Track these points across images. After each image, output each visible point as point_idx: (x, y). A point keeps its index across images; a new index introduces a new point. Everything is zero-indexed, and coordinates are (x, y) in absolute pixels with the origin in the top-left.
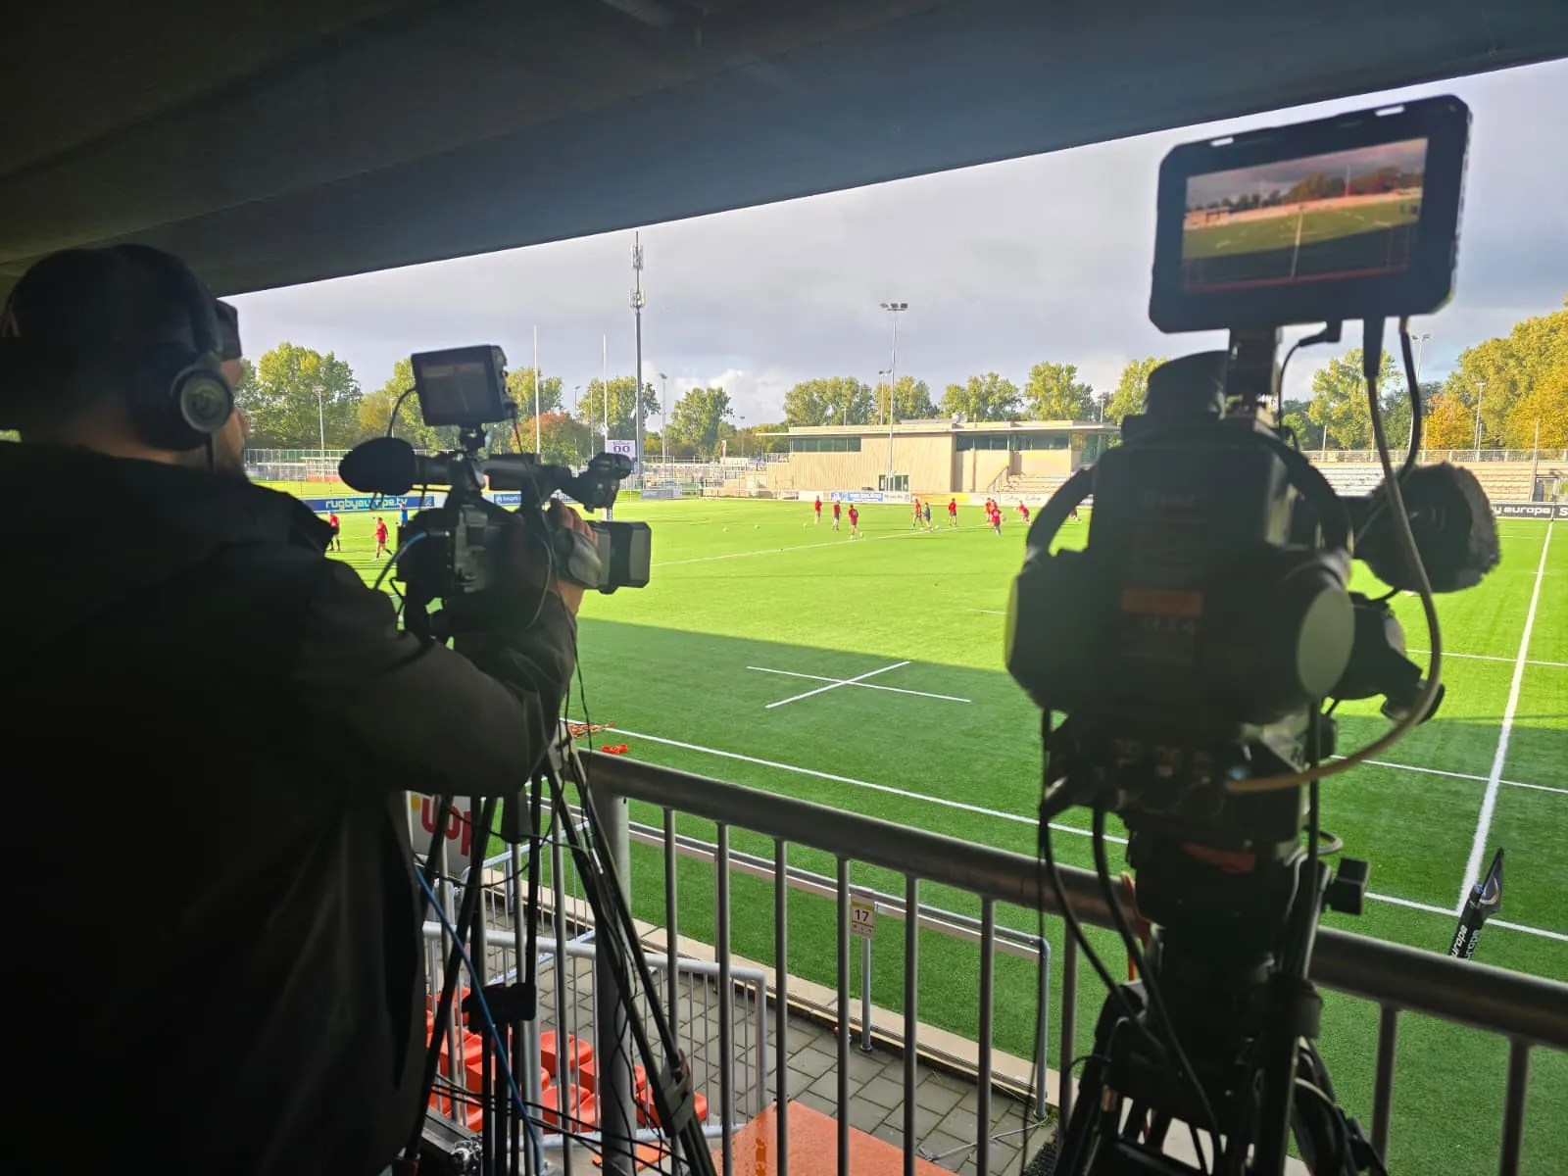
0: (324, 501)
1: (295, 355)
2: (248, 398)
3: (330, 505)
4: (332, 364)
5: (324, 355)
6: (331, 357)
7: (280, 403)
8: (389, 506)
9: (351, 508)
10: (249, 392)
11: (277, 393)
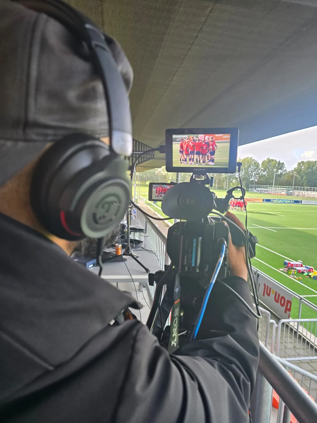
0: (270, 200)
1: (270, 161)
2: (257, 172)
3: (272, 201)
4: (279, 163)
5: (278, 161)
6: (279, 162)
7: (265, 173)
8: (288, 202)
9: (278, 202)
10: (257, 171)
11: (264, 171)
